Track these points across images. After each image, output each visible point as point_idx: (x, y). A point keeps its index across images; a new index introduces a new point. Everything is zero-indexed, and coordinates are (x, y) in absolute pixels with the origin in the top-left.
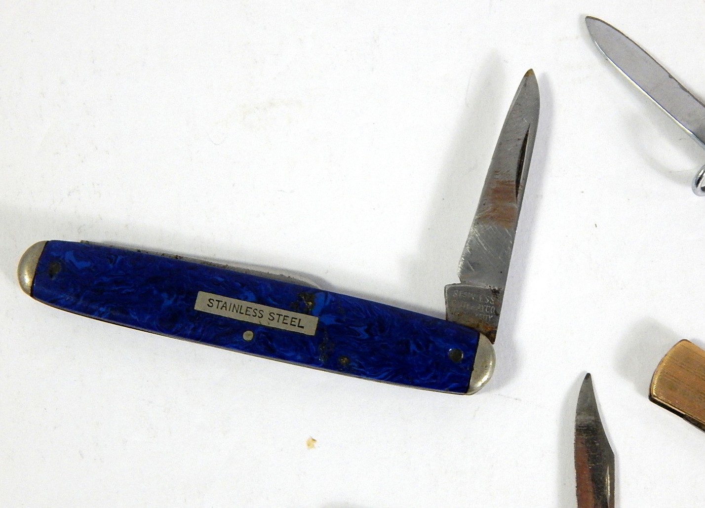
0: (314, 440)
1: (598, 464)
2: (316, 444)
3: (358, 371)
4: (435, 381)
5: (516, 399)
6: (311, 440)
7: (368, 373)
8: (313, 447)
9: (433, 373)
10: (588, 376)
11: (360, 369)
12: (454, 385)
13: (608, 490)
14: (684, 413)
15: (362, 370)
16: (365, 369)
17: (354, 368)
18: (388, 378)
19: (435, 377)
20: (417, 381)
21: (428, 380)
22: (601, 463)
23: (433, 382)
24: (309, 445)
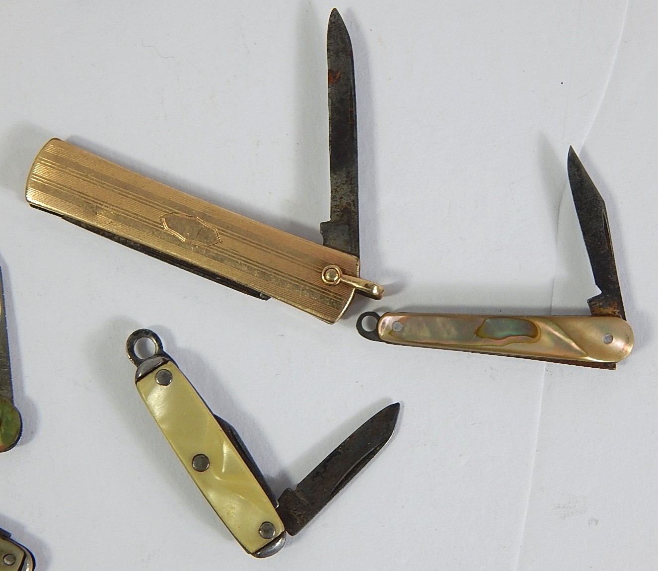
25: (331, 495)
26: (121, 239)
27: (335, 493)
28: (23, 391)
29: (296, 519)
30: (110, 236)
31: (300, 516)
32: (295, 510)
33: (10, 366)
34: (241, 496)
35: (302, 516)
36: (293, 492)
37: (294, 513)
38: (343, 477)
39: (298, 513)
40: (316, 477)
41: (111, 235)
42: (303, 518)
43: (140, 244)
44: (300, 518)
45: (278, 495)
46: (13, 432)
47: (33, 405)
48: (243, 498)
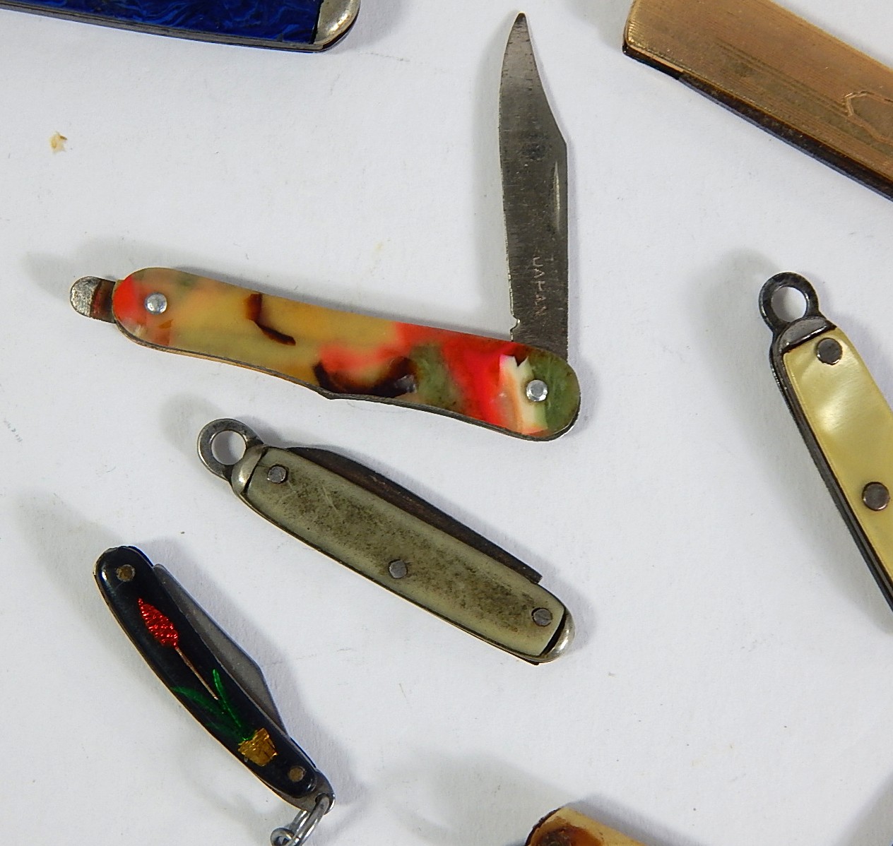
0: (63, 138)
1: (538, 159)
2: (66, 145)
3: (127, 10)
4: (258, 23)
5: (402, 60)
6: (57, 138)
7: (145, 13)
8: (62, 149)
9: (254, 10)
10: (521, 18)
11: (130, 7)
12: (290, 28)
13: (556, 201)
14: (681, 70)
15: (134, 8)
16: (140, 8)
17: (121, 5)
18: (178, 21)
19: (258, 16)
20: (228, 24)
21: (247, 21)
22: (544, 158)
23: (256, 25)
24: (54, 147)
26: (773, 124)
28: (577, 349)
30: (756, 116)
33: (566, 304)
41: (757, 114)
43: (804, 135)
46: (566, 411)
47: (592, 373)
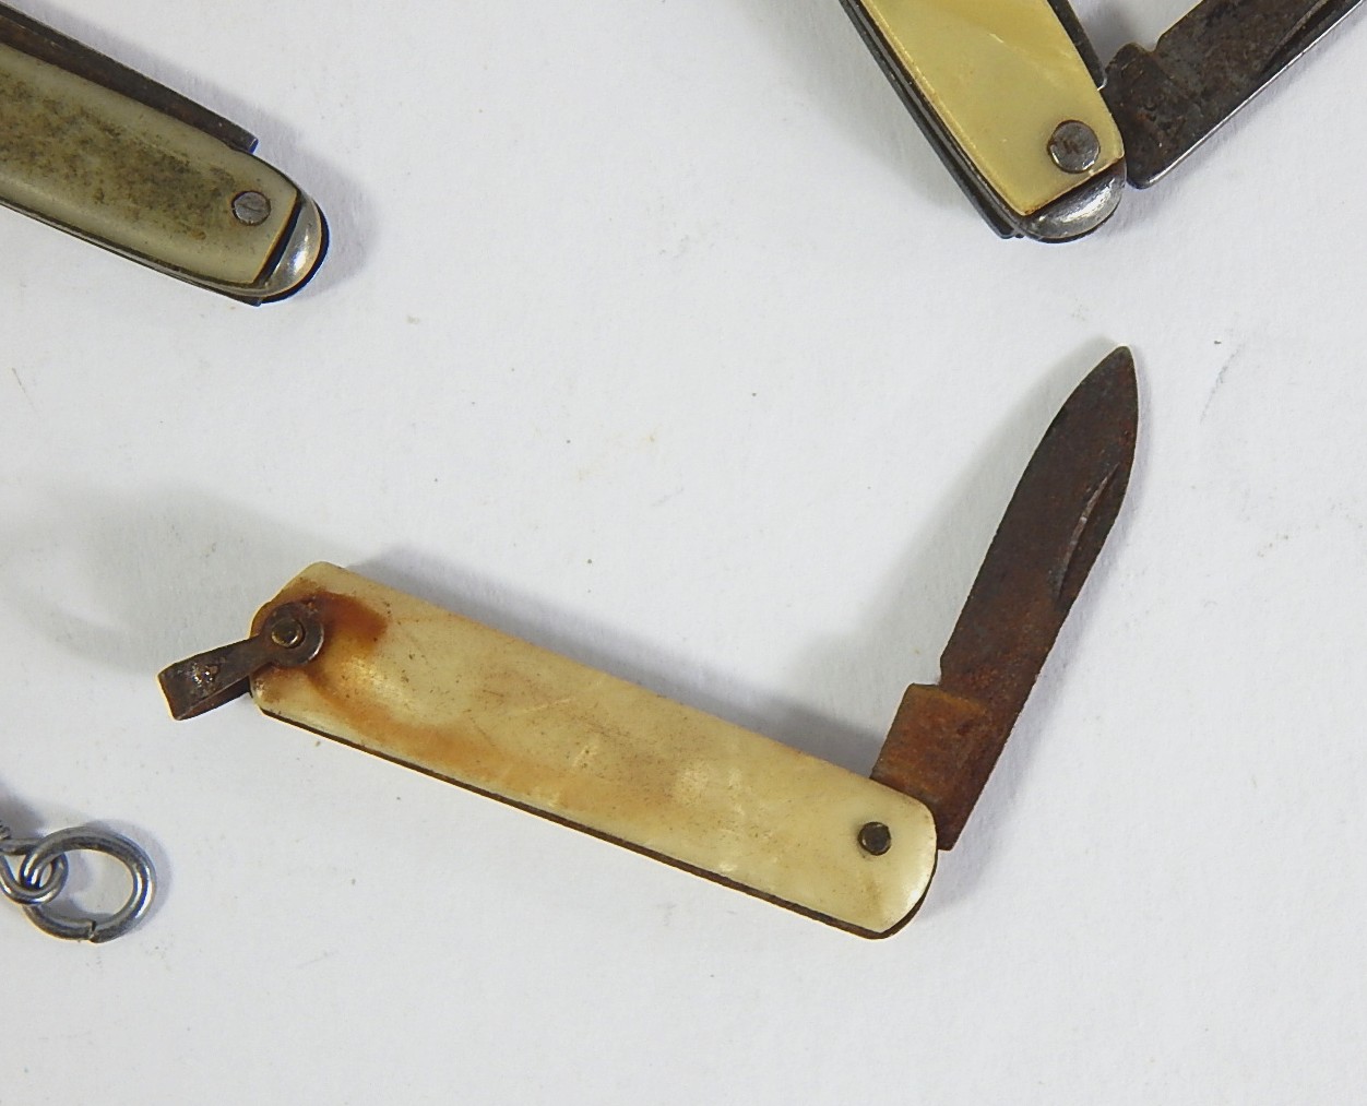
25: (1264, 72)
27: (1276, 66)
29: (1154, 137)
31: (1166, 126)
32: (1152, 110)
34: (994, 36)
35: (1174, 129)
36: (1146, 55)
37: (1148, 116)
38: (1303, 20)
39: (1164, 119)
40: (1219, 16)
42: (1177, 133)
44: (1167, 135)
45: (1105, 58)
48: (1001, 41)
